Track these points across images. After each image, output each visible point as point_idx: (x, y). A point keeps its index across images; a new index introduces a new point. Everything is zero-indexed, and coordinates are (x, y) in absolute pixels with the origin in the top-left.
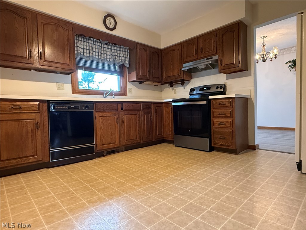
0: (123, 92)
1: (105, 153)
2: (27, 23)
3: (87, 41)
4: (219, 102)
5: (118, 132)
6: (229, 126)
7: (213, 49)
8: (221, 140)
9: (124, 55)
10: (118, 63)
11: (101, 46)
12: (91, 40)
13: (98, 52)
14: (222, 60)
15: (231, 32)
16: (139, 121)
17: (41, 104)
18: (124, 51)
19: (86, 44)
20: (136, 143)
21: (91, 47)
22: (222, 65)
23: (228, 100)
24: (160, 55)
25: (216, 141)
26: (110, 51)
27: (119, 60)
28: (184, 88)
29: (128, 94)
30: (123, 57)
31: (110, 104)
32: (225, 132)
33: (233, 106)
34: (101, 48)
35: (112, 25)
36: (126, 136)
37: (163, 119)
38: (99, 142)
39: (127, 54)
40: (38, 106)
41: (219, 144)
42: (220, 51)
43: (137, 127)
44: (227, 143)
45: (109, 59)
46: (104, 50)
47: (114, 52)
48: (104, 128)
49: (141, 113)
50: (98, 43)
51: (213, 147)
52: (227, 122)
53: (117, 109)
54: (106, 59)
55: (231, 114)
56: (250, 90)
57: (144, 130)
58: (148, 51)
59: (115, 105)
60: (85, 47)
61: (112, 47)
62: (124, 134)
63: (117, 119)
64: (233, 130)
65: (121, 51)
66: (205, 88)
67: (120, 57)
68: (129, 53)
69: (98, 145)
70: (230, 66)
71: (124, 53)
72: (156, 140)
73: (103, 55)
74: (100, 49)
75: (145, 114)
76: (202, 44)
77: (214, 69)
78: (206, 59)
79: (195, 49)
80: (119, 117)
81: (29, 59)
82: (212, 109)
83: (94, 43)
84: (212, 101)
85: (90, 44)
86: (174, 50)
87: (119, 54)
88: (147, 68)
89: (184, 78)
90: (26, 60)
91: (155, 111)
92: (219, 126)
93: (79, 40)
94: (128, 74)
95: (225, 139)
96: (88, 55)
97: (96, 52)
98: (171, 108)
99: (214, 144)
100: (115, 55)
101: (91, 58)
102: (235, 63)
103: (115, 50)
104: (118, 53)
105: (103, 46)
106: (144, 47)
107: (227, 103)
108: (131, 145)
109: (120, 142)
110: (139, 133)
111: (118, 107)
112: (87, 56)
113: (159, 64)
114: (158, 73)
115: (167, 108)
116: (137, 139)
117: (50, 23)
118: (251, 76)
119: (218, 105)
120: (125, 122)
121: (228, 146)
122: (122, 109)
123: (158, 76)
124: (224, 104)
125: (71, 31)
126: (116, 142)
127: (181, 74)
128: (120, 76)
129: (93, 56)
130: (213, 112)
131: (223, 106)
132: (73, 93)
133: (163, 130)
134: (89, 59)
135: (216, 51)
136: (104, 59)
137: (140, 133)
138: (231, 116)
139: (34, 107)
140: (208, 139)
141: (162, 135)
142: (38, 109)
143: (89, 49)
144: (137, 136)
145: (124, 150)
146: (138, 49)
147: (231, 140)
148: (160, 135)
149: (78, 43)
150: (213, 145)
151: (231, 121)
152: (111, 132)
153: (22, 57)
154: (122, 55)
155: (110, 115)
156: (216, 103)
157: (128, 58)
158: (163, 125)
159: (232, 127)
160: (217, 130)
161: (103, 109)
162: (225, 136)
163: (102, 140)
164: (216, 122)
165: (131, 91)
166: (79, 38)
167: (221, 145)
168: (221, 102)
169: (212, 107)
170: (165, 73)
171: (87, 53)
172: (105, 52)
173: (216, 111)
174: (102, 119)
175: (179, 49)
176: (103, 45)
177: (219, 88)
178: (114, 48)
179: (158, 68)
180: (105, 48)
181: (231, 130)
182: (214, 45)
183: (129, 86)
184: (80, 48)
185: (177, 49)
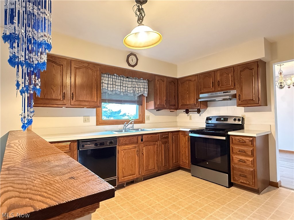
0: (141, 120)
1: (125, 184)
2: (63, 69)
3: (111, 76)
4: (239, 139)
5: (138, 164)
6: (250, 164)
7: (230, 84)
8: (241, 177)
9: (143, 86)
10: (137, 93)
11: (123, 80)
12: (115, 76)
13: (120, 86)
14: (240, 95)
15: (249, 69)
16: (157, 151)
17: (72, 143)
18: (143, 82)
19: (110, 79)
20: (154, 173)
21: (115, 81)
22: (240, 100)
23: (248, 138)
24: (176, 84)
25: (236, 177)
26: (131, 84)
27: (139, 91)
28: (200, 116)
29: (146, 121)
30: (142, 88)
31: (131, 138)
32: (246, 170)
33: (254, 145)
34: (123, 81)
35: (133, 62)
36: (145, 167)
37: (180, 147)
38: (121, 174)
39: (145, 85)
40: (69, 146)
41: (239, 181)
42: (238, 87)
43: (156, 157)
44: (249, 182)
45: (130, 90)
46: (126, 83)
47: (134, 84)
48: (125, 161)
49: (159, 143)
50: (120, 77)
51: (232, 183)
52: (247, 160)
53: (138, 142)
54: (127, 92)
55: (253, 152)
56: (270, 125)
57: (162, 159)
58: (165, 81)
59: (135, 138)
60: (109, 83)
61: (133, 79)
62: (143, 165)
63: (137, 151)
64: (254, 170)
65: (140, 82)
66: (222, 119)
67: (140, 88)
68: (148, 83)
69: (119, 178)
70: (249, 102)
71: (143, 84)
72: (173, 168)
73: (124, 88)
74: (122, 83)
75: (162, 143)
76: (219, 78)
77: (230, 100)
78: (224, 93)
79: (212, 82)
80: (139, 149)
81: (63, 100)
82: (231, 145)
83: (117, 78)
84: (231, 137)
85: (113, 79)
86: (190, 80)
87: (139, 85)
88: (164, 98)
89: (200, 107)
90: (60, 101)
91: (172, 140)
92: (239, 163)
93: (104, 77)
94: (146, 103)
95: (245, 177)
96: (112, 89)
97: (118, 86)
98: (188, 138)
99: (234, 180)
100: (135, 87)
101: (114, 93)
102: (254, 100)
103: (135, 82)
104: (137, 85)
105: (124, 80)
106: (162, 78)
107: (247, 141)
108: (150, 175)
109: (139, 173)
110: (156, 163)
111: (138, 139)
112: (110, 90)
113: (175, 92)
114: (175, 101)
115: (183, 137)
116: (155, 168)
117: (81, 67)
118: (271, 111)
119: (238, 142)
120: (144, 154)
121: (249, 185)
122: (142, 140)
123: (174, 104)
124: (244, 142)
125: (99, 71)
126: (136, 173)
127: (197, 104)
128: (139, 105)
129: (116, 89)
130: (232, 147)
131: (243, 143)
132: (97, 125)
133: (180, 158)
134: (112, 93)
135: (234, 86)
136: (126, 92)
137: (158, 162)
138: (252, 155)
139: (66, 147)
140: (227, 175)
141: (179, 162)
142: (70, 148)
143: (113, 84)
144: (155, 165)
145: (143, 180)
146: (156, 80)
147: (253, 180)
148: (177, 163)
149: (103, 79)
150: (232, 181)
151: (252, 160)
152: (132, 164)
153: (57, 100)
154: (142, 86)
155: (131, 148)
156: (235, 139)
157: (147, 88)
158: (180, 153)
159: (253, 166)
160: (236, 166)
161: (125, 143)
162: (246, 174)
163: (123, 173)
164: (236, 158)
165: (148, 118)
166: (104, 75)
167: (241, 182)
168: (241, 140)
169: (231, 143)
170: (181, 101)
171: (110, 87)
172: (127, 85)
173: (235, 147)
174: (124, 152)
175: (195, 80)
176: (124, 78)
177: (237, 121)
178: (134, 81)
179: (175, 96)
180: (127, 81)
181: (252, 169)
182: (231, 81)
183: (147, 113)
184: (105, 83)
185: (194, 80)
